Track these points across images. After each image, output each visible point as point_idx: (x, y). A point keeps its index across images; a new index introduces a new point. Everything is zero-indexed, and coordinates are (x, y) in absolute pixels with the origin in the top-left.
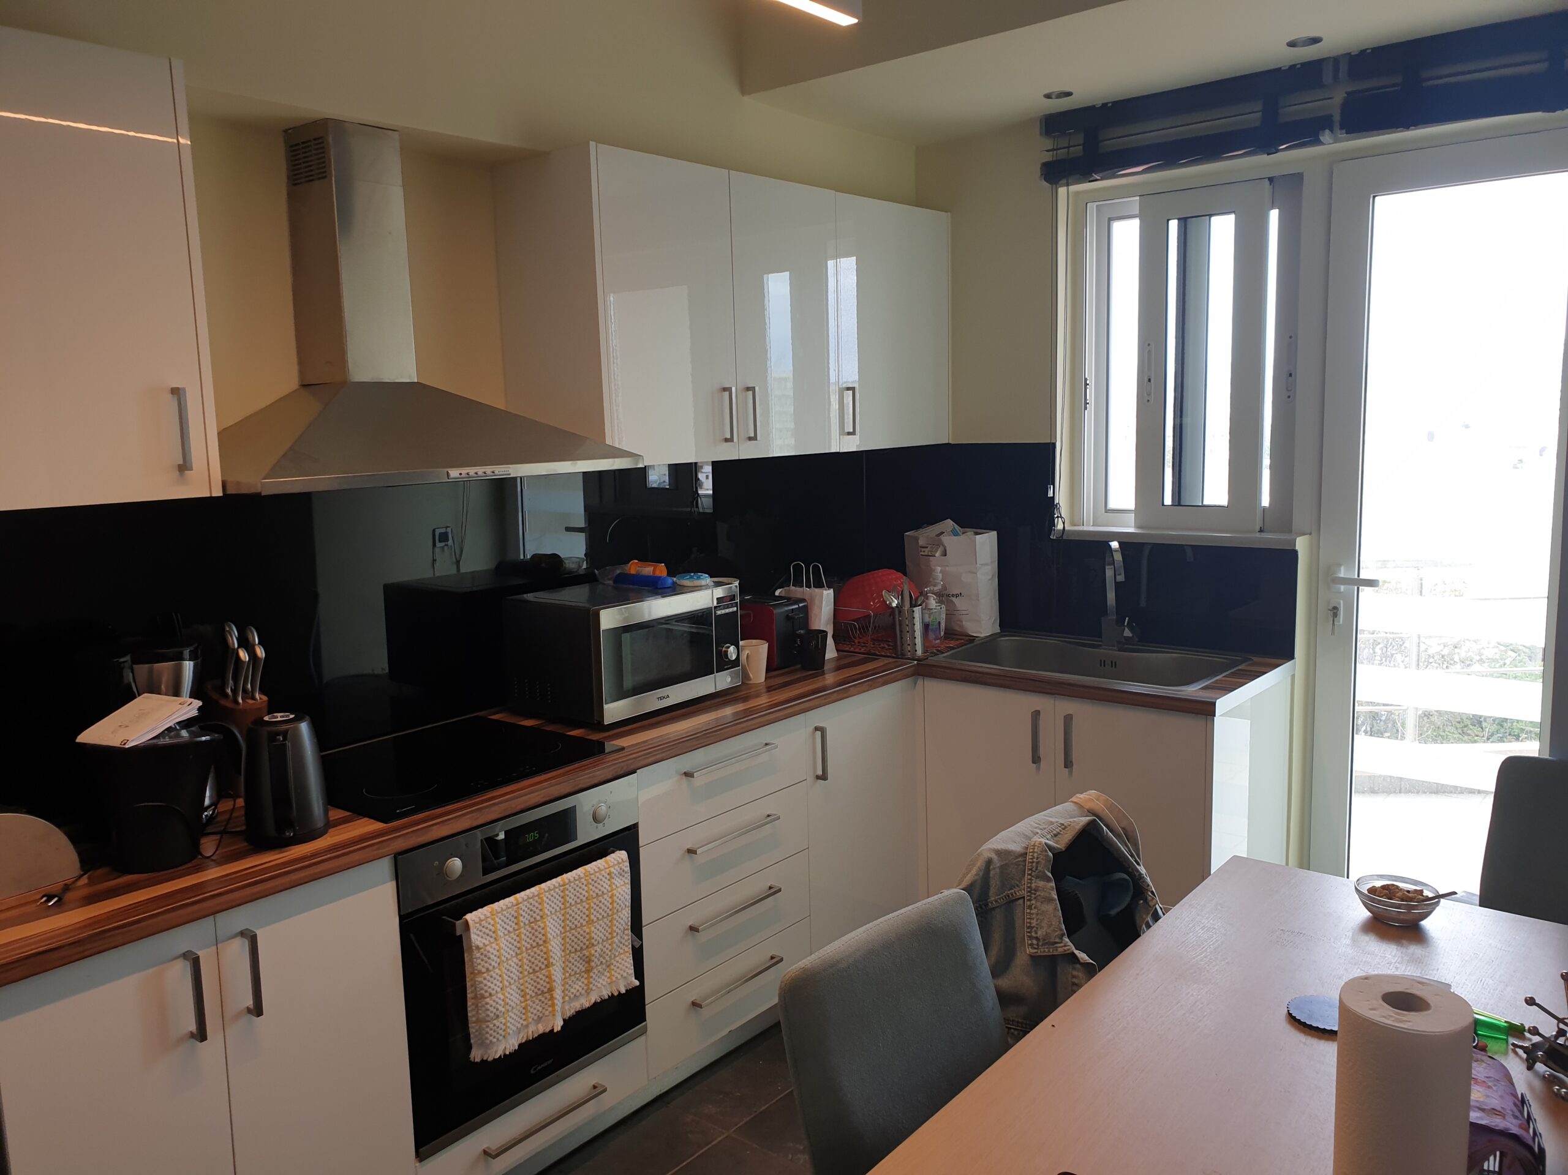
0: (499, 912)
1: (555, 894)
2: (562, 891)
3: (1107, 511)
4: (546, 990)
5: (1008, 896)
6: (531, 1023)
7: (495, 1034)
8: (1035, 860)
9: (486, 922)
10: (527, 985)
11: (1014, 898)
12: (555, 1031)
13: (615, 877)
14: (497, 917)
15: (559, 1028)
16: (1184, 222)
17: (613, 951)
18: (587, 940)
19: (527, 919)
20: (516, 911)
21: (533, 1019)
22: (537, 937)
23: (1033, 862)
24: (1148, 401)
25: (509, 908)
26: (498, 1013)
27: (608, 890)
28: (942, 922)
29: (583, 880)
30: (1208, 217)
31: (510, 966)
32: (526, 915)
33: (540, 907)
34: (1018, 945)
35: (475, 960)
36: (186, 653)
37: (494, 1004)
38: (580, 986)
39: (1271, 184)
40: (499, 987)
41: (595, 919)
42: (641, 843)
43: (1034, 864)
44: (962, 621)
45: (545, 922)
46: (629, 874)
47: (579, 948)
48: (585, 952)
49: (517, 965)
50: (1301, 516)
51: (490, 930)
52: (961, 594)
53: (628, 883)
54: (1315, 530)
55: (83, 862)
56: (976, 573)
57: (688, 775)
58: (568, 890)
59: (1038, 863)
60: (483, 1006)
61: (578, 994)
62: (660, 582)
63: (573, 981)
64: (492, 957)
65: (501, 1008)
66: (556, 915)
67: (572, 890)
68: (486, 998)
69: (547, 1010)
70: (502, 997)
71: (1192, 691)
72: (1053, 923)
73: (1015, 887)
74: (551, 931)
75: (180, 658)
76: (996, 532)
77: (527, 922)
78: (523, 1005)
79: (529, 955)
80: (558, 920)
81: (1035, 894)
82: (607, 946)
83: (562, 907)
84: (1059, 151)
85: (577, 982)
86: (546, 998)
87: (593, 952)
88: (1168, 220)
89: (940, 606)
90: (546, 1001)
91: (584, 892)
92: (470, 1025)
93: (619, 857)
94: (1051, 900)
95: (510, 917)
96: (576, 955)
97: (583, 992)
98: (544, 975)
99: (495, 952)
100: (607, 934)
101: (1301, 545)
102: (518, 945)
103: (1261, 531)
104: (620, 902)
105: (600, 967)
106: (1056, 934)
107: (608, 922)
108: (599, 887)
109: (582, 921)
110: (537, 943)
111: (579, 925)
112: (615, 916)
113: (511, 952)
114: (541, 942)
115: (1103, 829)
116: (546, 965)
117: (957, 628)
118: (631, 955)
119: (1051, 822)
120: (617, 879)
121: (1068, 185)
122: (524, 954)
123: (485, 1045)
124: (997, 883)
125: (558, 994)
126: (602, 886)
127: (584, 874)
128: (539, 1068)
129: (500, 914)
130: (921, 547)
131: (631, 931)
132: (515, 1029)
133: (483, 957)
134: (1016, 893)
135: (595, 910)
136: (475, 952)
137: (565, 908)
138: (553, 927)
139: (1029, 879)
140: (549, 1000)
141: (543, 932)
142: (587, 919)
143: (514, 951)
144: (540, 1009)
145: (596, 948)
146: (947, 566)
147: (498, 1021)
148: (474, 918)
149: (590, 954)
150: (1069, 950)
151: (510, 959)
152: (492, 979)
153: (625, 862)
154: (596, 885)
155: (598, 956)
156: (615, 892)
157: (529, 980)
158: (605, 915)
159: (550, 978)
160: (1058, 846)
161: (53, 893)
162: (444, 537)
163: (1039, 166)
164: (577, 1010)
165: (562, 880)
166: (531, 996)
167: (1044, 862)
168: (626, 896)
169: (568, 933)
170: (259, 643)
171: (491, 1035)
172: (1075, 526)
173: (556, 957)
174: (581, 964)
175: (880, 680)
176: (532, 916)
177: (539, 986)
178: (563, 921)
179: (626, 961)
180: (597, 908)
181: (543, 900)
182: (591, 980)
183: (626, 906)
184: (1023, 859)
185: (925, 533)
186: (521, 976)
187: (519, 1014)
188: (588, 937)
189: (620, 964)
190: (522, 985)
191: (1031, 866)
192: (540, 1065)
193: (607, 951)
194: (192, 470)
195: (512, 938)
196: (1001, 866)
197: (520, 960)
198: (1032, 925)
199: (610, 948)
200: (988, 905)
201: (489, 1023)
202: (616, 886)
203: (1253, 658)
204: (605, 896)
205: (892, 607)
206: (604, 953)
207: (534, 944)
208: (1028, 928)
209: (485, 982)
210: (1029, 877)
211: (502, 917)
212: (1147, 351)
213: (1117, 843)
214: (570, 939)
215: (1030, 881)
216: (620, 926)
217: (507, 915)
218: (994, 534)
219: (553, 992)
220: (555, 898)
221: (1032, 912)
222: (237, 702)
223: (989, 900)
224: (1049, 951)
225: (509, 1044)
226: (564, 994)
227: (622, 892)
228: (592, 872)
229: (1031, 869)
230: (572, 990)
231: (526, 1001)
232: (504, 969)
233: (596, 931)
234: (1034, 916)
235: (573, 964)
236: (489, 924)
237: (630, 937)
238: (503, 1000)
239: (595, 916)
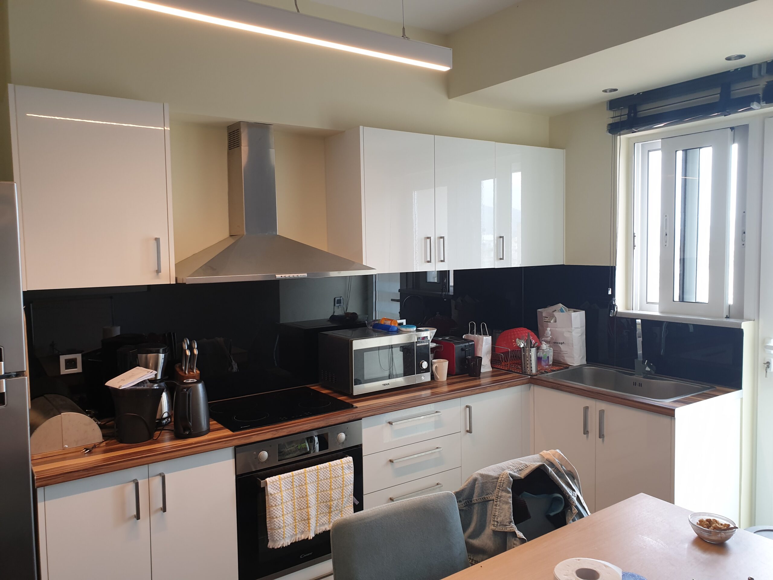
0: (283, 479)
1: (313, 474)
2: (317, 473)
3: (647, 303)
4: (306, 519)
5: (485, 498)
6: (298, 533)
7: (279, 536)
8: (502, 481)
9: (276, 483)
10: (297, 515)
11: (488, 500)
12: (309, 539)
13: (345, 469)
14: (282, 481)
15: (311, 538)
16: (686, 151)
17: (343, 504)
18: (329, 498)
19: (298, 484)
20: (292, 479)
21: (299, 532)
22: (302, 493)
23: (501, 483)
24: (666, 245)
25: (289, 478)
26: (280, 526)
27: (341, 475)
28: (433, 506)
29: (328, 469)
30: (699, 149)
31: (288, 505)
32: (297, 482)
33: (305, 479)
34: (487, 524)
35: (270, 500)
36: (161, 350)
37: (278, 522)
38: (326, 519)
39: (732, 131)
40: (281, 514)
41: (334, 488)
42: (363, 454)
43: (502, 484)
44: (564, 357)
45: (307, 486)
46: (353, 468)
47: (325, 501)
48: (328, 503)
49: (292, 505)
50: (748, 310)
51: (278, 487)
52: (564, 342)
53: (352, 473)
54: (756, 318)
55: (104, 436)
56: (572, 332)
57: (390, 423)
58: (320, 472)
59: (503, 483)
60: (273, 522)
61: (324, 523)
62: (390, 329)
63: (322, 516)
64: (278, 499)
65: (281, 524)
66: (313, 484)
67: (322, 473)
68: (274, 518)
69: (306, 528)
70: (282, 519)
71: (667, 403)
72: (507, 515)
73: (489, 494)
74: (310, 491)
75: (158, 352)
76: (584, 311)
77: (298, 485)
78: (294, 524)
79: (298, 501)
80: (314, 486)
81: (500, 499)
82: (340, 502)
83: (317, 480)
84: (616, 118)
85: (324, 517)
86: (306, 523)
87: (332, 504)
88: (676, 151)
89: (549, 348)
90: (306, 524)
91: (328, 475)
92: (268, 530)
93: (348, 460)
94: (508, 503)
95: (289, 482)
96: (323, 504)
97: (327, 522)
98: (305, 511)
99: (280, 497)
100: (340, 496)
101: (746, 326)
102: (293, 496)
103: (727, 317)
104: (347, 481)
105: (336, 511)
106: (508, 520)
107: (341, 490)
108: (336, 473)
109: (327, 488)
110: (303, 496)
111: (325, 490)
112: (344, 488)
113: (289, 498)
114: (304, 496)
115: (549, 469)
116: (306, 507)
117: (562, 361)
118: (353, 508)
119: (521, 463)
120: (347, 470)
121: (620, 135)
122: (296, 500)
123: (274, 541)
124: (479, 491)
125: (313, 522)
126: (338, 473)
127: (329, 466)
128: (305, 556)
129: (283, 480)
130: (544, 317)
131: (354, 496)
132: (289, 535)
133: (273, 499)
134: (489, 497)
135: (334, 483)
136: (270, 496)
137: (318, 481)
138: (311, 490)
139: (498, 491)
140: (307, 524)
141: (305, 491)
142: (329, 487)
143: (290, 498)
144: (303, 527)
145: (334, 502)
146: (557, 328)
147: (280, 530)
148: (270, 480)
149: (331, 505)
150: (513, 530)
151: (288, 502)
152: (277, 510)
153: (351, 462)
154: (335, 472)
155: (335, 506)
156: (345, 476)
157: (298, 513)
158: (339, 487)
159: (308, 513)
160: (519, 476)
161: (88, 448)
162: (339, 302)
163: (606, 125)
164: (323, 530)
165: (317, 468)
166: (298, 520)
167: (507, 483)
168: (351, 479)
169: (320, 493)
170: (197, 348)
171: (277, 536)
172: (628, 310)
173: (312, 504)
174: (326, 509)
175: (506, 384)
176: (300, 483)
177: (303, 516)
178: (317, 487)
179: (350, 510)
180: (335, 483)
181: (306, 476)
182: (331, 517)
183: (351, 483)
184: (497, 480)
185: (548, 310)
186: (293, 510)
187: (292, 528)
188: (330, 496)
189: (347, 511)
190: (294, 515)
191: (500, 484)
192: (305, 555)
193: (340, 504)
194: (161, 272)
195: (290, 492)
196: (483, 483)
197: (293, 503)
198: (496, 515)
199: (341, 503)
200: (472, 501)
201: (276, 530)
202: (346, 473)
203: (716, 387)
204: (340, 478)
205: (520, 348)
206: (339, 505)
207: (301, 496)
208: (494, 516)
209: (274, 511)
210: (498, 490)
211: (285, 481)
212: (665, 219)
213: (556, 477)
214: (321, 496)
215: (498, 492)
216: (347, 493)
217: (287, 481)
218: (583, 313)
219: (309, 520)
220: (313, 475)
221: (497, 508)
222: (185, 373)
223: (472, 499)
224: (502, 529)
225: (286, 542)
226: (317, 522)
227: (349, 477)
228: (333, 465)
229: (500, 486)
230: (321, 521)
231: (296, 522)
232: (284, 506)
233: (334, 494)
234: (498, 510)
235: (322, 508)
236: (278, 484)
237: (353, 499)
238: (283, 521)
239: (334, 486)
